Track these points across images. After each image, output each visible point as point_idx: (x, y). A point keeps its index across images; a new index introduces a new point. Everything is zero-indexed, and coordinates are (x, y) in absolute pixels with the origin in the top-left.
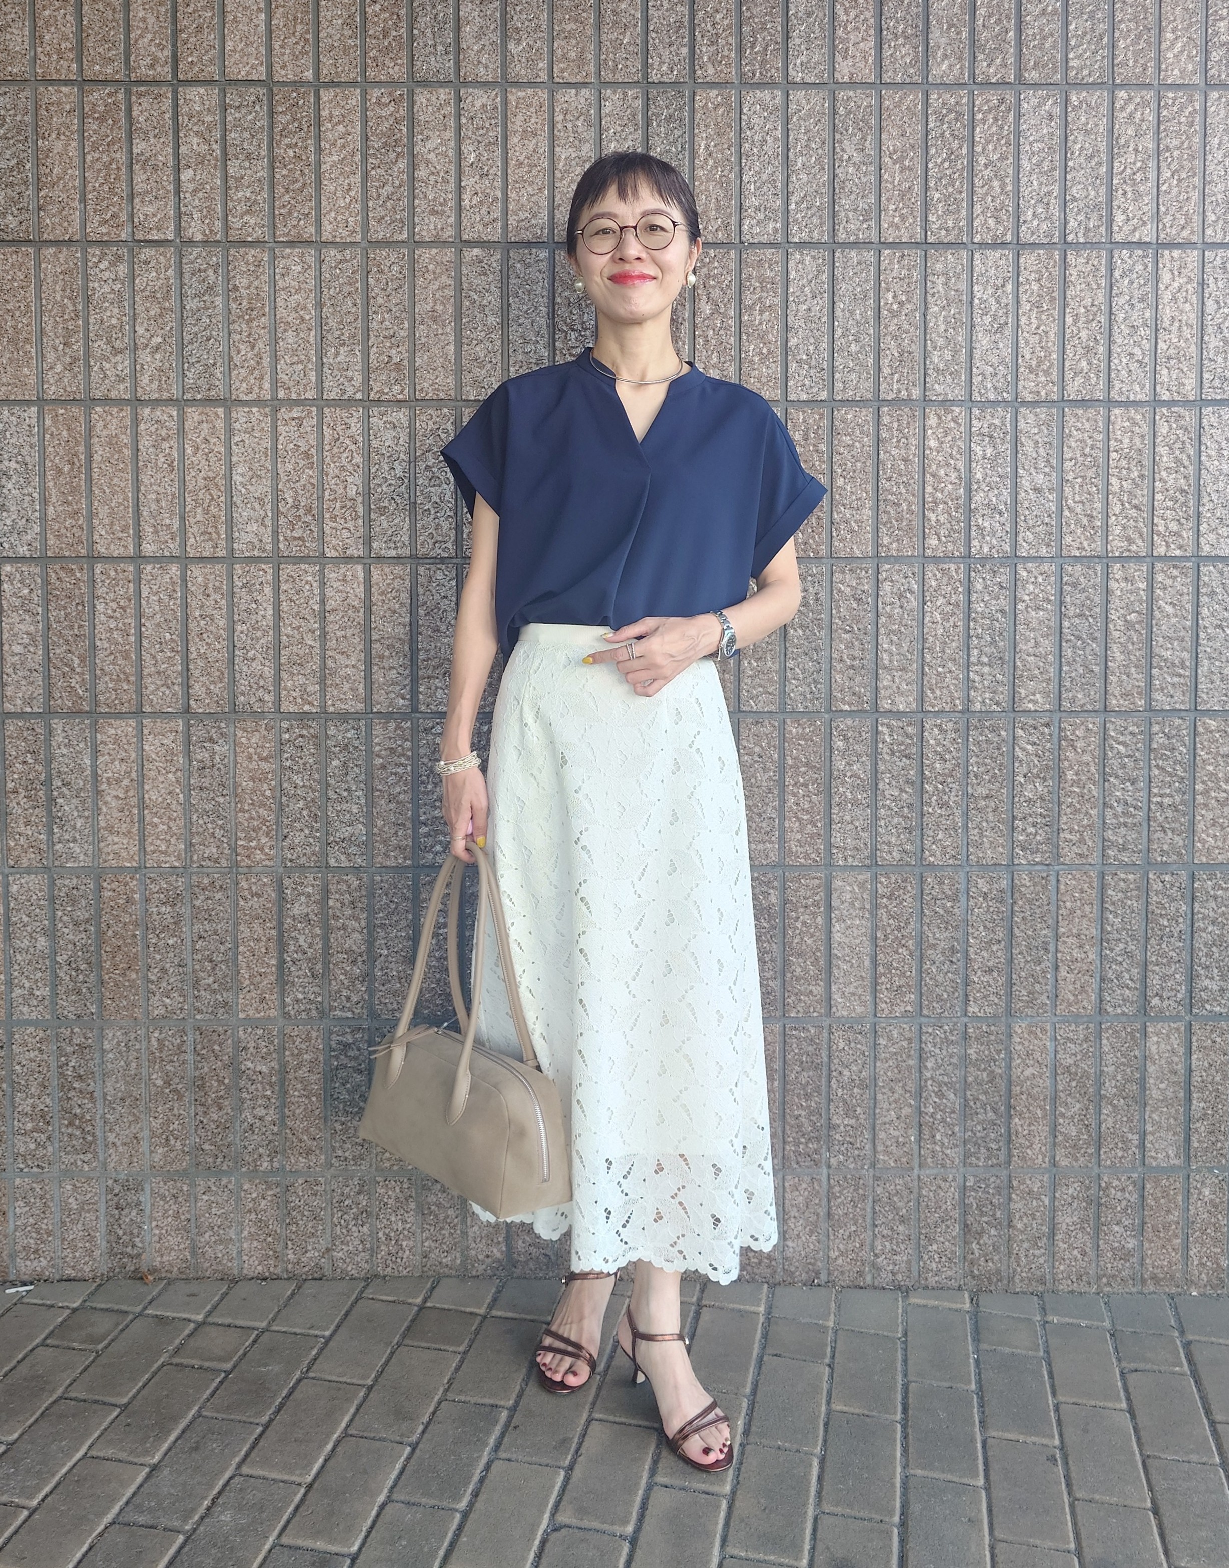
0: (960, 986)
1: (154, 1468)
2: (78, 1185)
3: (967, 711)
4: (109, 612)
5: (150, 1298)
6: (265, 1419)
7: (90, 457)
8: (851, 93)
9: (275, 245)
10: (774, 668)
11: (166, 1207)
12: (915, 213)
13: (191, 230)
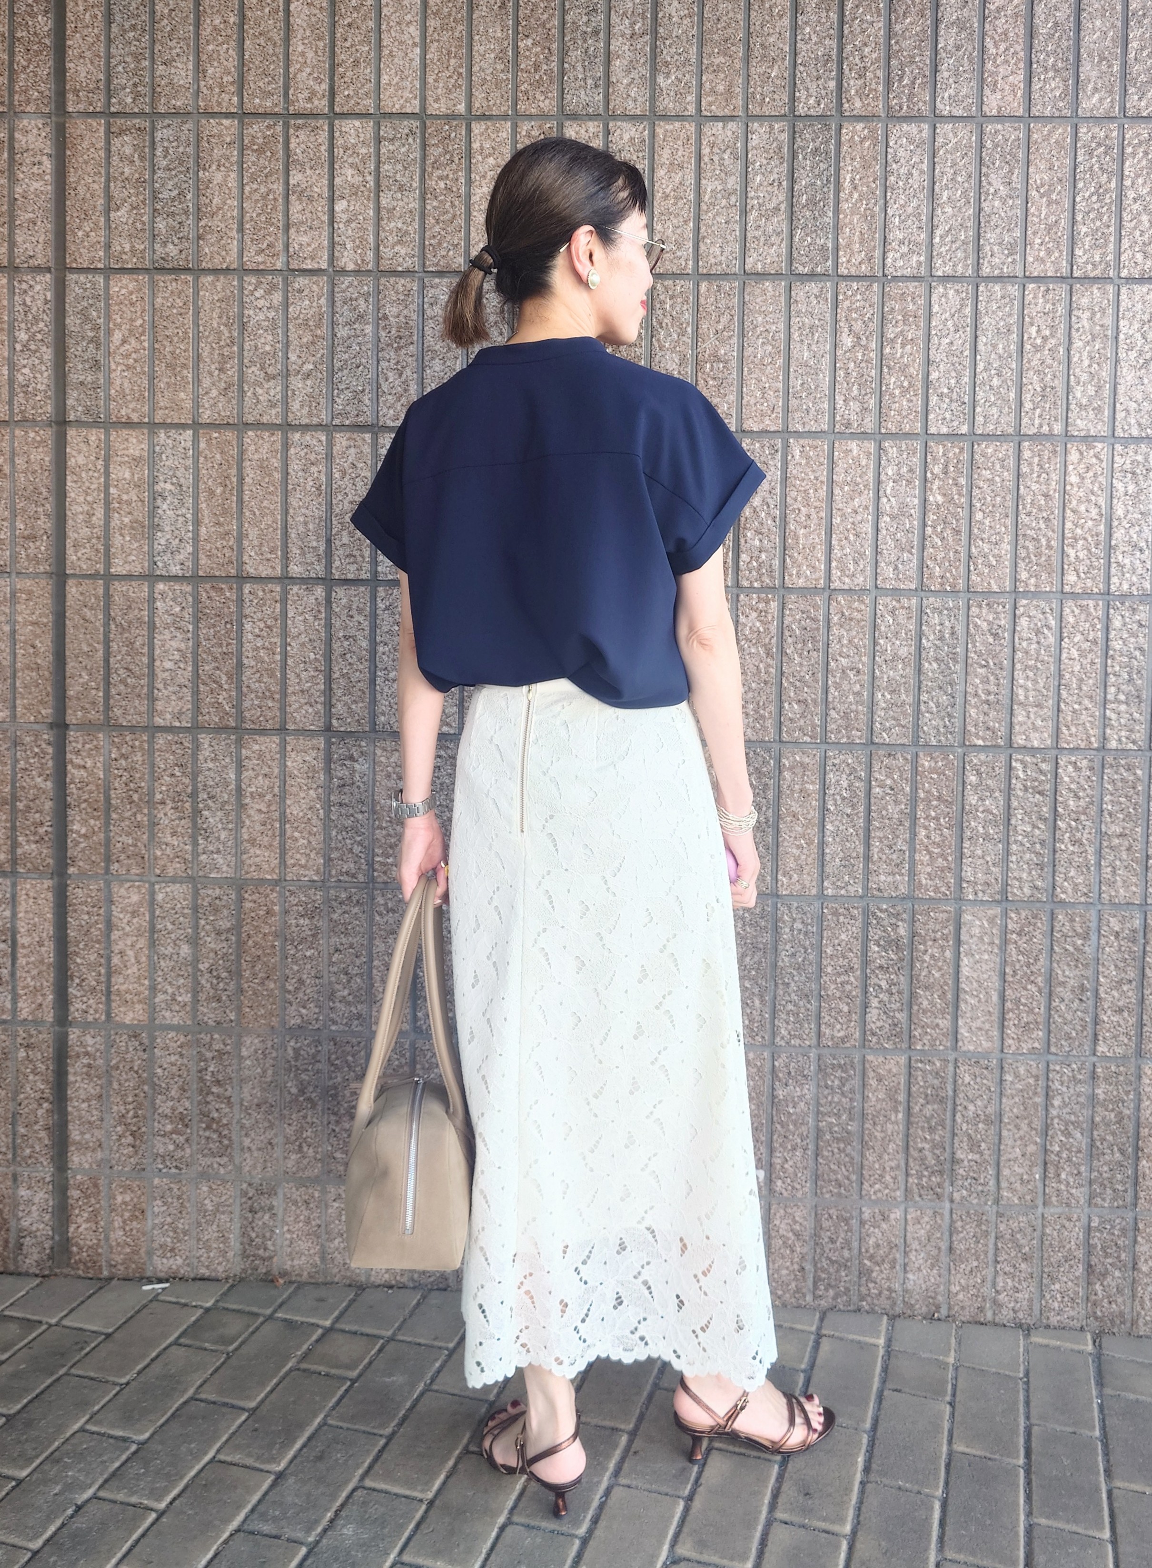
0: (1089, 1025)
1: (280, 1476)
2: (214, 1187)
3: (1103, 748)
4: (257, 630)
5: (280, 1301)
6: (388, 1431)
7: (241, 479)
8: (999, 127)
9: (423, 275)
10: (907, 701)
11: (298, 1212)
12: (1061, 248)
13: (344, 260)
